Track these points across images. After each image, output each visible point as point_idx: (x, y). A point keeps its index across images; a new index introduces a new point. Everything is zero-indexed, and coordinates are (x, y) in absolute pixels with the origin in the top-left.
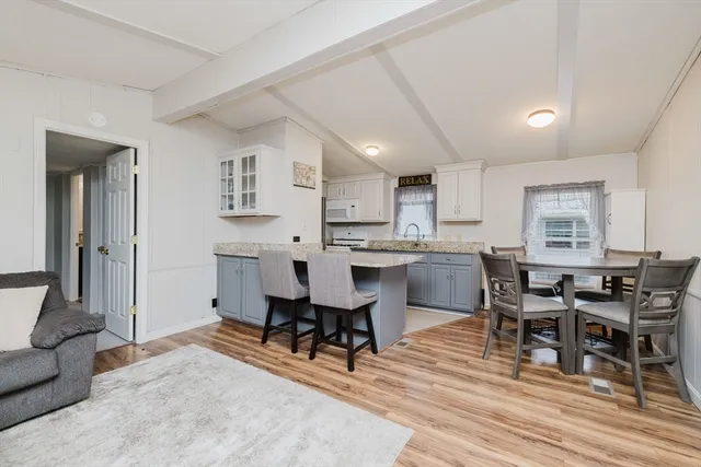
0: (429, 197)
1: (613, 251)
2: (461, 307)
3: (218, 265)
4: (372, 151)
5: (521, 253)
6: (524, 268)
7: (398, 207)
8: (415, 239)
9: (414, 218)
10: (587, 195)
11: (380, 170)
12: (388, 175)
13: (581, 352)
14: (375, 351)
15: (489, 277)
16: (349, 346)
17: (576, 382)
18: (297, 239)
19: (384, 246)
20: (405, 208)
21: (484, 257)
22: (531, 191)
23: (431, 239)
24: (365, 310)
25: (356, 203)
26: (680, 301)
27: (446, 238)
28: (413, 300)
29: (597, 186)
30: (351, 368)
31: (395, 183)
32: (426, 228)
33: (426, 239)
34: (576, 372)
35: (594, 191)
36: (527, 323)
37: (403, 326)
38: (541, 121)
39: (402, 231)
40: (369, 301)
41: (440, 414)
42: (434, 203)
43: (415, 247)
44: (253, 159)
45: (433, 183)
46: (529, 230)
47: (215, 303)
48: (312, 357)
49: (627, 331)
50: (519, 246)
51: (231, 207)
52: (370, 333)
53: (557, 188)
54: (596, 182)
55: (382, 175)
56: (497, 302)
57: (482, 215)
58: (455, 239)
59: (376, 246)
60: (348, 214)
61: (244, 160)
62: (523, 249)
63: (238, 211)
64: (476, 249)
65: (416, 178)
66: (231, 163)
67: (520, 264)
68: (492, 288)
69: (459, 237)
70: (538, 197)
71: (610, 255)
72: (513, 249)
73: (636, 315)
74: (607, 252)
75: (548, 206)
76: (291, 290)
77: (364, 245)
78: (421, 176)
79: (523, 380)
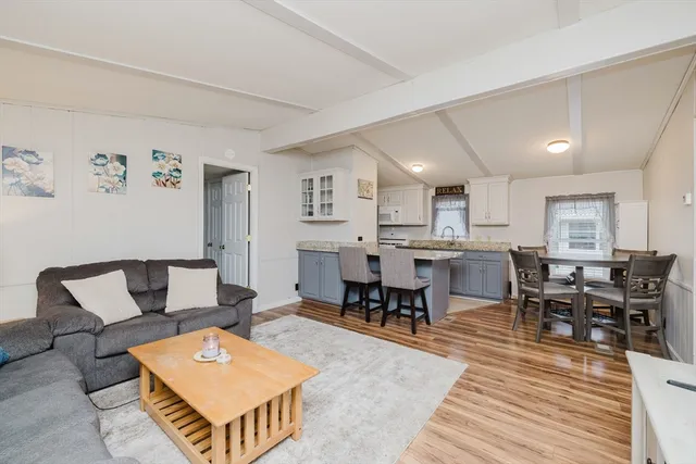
0: (462, 204)
1: (619, 250)
2: (492, 295)
3: (300, 257)
4: (417, 168)
5: (543, 251)
6: (545, 262)
7: (435, 212)
8: (451, 239)
9: (449, 221)
10: (599, 204)
11: (421, 182)
12: (427, 186)
13: (589, 325)
14: (428, 323)
15: (517, 268)
16: (412, 317)
17: (586, 346)
18: (360, 239)
19: (423, 245)
20: (441, 214)
21: (513, 253)
22: (552, 200)
23: (463, 239)
24: (421, 292)
25: (400, 209)
26: (662, 286)
27: (477, 239)
28: (454, 290)
29: (608, 197)
30: (414, 332)
31: (432, 192)
32: (460, 230)
33: (461, 239)
34: (585, 340)
35: (606, 202)
36: (548, 303)
37: (446, 307)
38: (558, 149)
39: (439, 232)
40: (425, 285)
41: (483, 358)
42: (467, 210)
43: (451, 246)
44: (330, 178)
45: (466, 192)
46: (550, 233)
47: (297, 287)
48: (383, 325)
49: (622, 307)
50: (541, 245)
51: (311, 214)
52: (425, 309)
53: (574, 198)
54: (607, 194)
55: (422, 186)
56: (524, 287)
57: (509, 220)
58: (484, 240)
59: (416, 245)
60: (393, 218)
61: (322, 179)
62: (545, 248)
63: (317, 216)
64: (505, 248)
65: (451, 188)
66: (311, 180)
67: (541, 259)
68: (519, 276)
69: (489, 238)
70: (558, 205)
71: (617, 253)
72: (537, 248)
73: (628, 295)
74: (615, 250)
75: (566, 213)
76: (364, 276)
77: (405, 244)
78: (456, 187)
79: (543, 343)
